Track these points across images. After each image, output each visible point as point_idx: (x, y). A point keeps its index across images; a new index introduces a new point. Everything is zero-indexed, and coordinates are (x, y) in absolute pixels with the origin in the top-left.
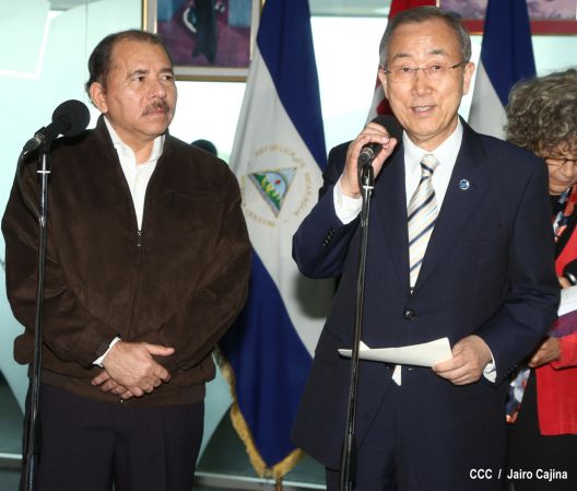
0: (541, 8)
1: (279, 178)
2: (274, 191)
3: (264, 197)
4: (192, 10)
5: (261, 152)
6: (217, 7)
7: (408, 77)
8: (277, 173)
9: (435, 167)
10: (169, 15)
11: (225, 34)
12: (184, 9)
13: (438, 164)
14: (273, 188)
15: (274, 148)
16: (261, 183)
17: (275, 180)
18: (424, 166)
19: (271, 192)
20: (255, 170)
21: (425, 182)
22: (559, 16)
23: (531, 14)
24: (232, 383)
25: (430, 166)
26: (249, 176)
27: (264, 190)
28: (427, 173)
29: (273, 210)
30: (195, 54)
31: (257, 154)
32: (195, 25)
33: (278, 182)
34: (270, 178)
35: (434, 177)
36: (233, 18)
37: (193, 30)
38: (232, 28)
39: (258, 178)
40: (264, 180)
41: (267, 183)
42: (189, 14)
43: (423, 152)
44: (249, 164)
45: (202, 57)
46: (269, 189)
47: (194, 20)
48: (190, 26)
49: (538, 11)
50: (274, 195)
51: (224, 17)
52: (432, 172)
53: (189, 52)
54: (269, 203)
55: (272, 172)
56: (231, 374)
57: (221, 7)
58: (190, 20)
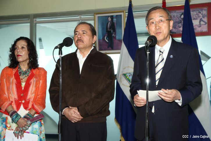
0: (197, 29)
1: (130, 75)
2: (129, 78)
3: (126, 80)
4: (107, 36)
5: (125, 68)
6: (113, 35)
7: (153, 25)
8: (129, 73)
9: (163, 52)
10: (101, 38)
11: (116, 42)
12: (105, 36)
13: (164, 51)
14: (129, 77)
15: (128, 67)
16: (125, 76)
17: (129, 75)
18: (160, 51)
19: (128, 78)
20: (123, 73)
21: (161, 56)
22: (202, 31)
23: (195, 31)
24: (120, 129)
25: (162, 51)
26: (122, 75)
27: (126, 78)
28: (161, 53)
29: (129, 83)
30: (108, 47)
31: (124, 69)
32: (108, 40)
33: (130, 76)
34: (128, 75)
35: (163, 54)
36: (117, 38)
37: (108, 41)
38: (117, 40)
39: (124, 75)
40: (126, 75)
41: (127, 76)
42: (106, 38)
43: (160, 47)
44: (122, 72)
45: (110, 48)
46: (127, 78)
47: (108, 39)
48: (107, 40)
49: (196, 30)
50: (129, 79)
51: (115, 38)
52: (162, 53)
53: (107, 47)
54: (128, 81)
55: (128, 73)
56: (120, 127)
57: (114, 35)
58: (106, 39)
